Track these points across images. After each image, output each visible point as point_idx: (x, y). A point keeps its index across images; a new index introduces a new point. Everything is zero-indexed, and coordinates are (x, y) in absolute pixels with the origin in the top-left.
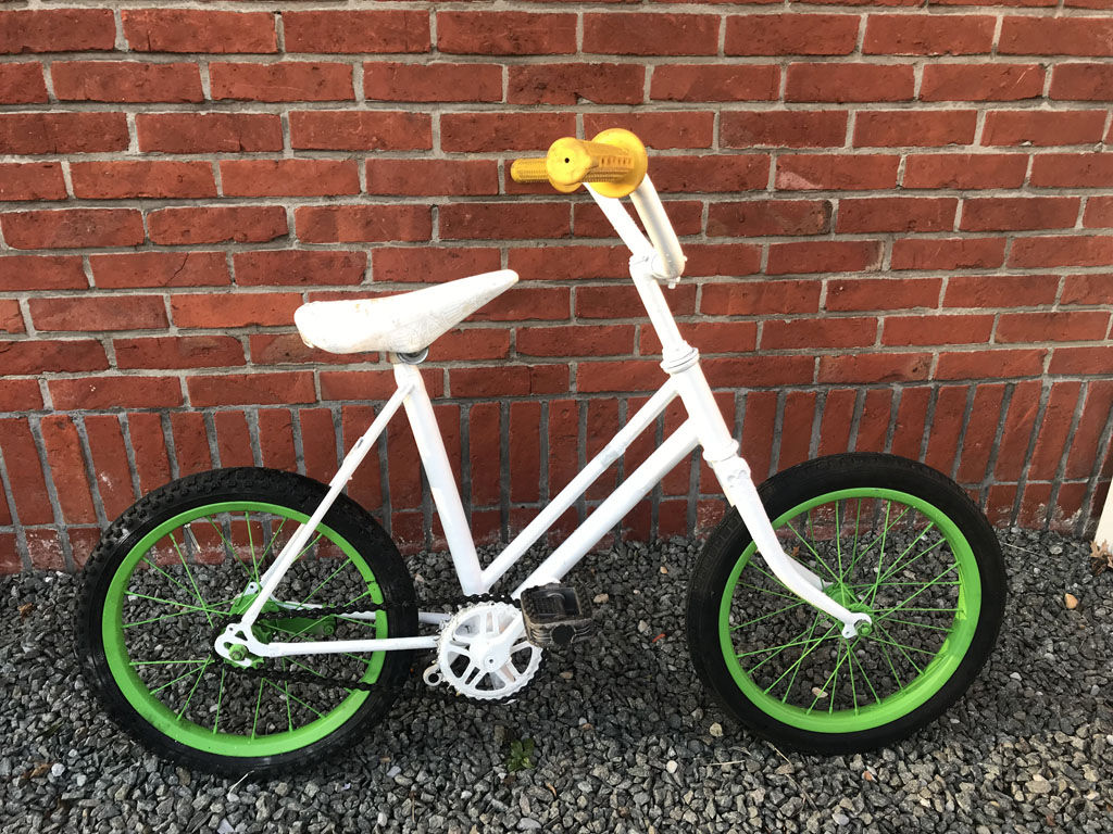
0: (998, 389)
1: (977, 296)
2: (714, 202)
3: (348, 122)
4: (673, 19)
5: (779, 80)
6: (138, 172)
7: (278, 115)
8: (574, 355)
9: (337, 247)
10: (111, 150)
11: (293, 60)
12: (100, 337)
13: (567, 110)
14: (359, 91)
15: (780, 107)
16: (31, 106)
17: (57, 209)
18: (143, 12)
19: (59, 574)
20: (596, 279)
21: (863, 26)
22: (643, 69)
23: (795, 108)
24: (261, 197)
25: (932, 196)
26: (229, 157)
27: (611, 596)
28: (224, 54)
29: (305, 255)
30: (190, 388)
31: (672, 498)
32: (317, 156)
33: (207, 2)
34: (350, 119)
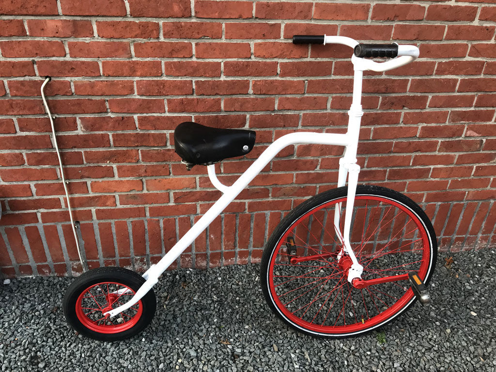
2: (443, 141)
4: (442, 80)
5: (474, 100)
7: (299, 114)
9: (309, 158)
10: (239, 127)
11: (308, 96)
13: (399, 111)
14: (329, 106)
15: (472, 109)
16: (214, 113)
18: (260, 81)
20: (397, 166)
22: (428, 97)
23: (477, 109)
26: (279, 129)
28: (285, 94)
29: (297, 161)
30: (248, 206)
31: (407, 240)
32: (309, 128)
33: (282, 77)
34: (324, 115)
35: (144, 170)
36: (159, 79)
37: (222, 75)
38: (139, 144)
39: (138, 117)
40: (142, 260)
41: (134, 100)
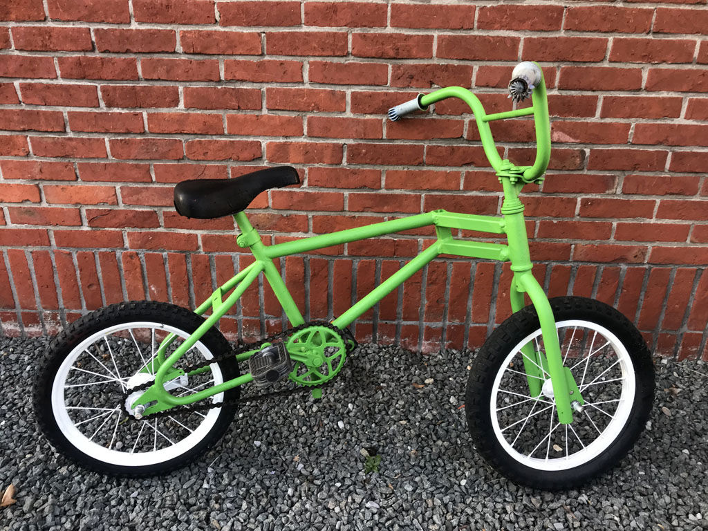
0: (691, 272)
1: (679, 212)
2: (512, 148)
3: (300, 95)
4: (491, 39)
5: (555, 76)
6: (182, 119)
7: (260, 89)
8: (421, 235)
10: (169, 106)
11: (270, 59)
12: (156, 209)
13: (425, 91)
14: (306, 77)
15: (555, 92)
16: (129, 81)
17: (139, 138)
18: (191, 32)
19: (126, 340)
20: (437, 190)
21: (610, 45)
22: (472, 67)
23: (564, 93)
24: (248, 135)
25: (651, 149)
26: (232, 112)
27: (435, 380)
28: (233, 55)
30: (202, 241)
31: (477, 325)
32: (280, 113)
33: (225, 26)
34: (300, 93)
35: (37, 170)
36: (42, 25)
37: (133, 21)
38: (26, 127)
39: (20, 84)
40: (54, 317)
41: (11, 57)
